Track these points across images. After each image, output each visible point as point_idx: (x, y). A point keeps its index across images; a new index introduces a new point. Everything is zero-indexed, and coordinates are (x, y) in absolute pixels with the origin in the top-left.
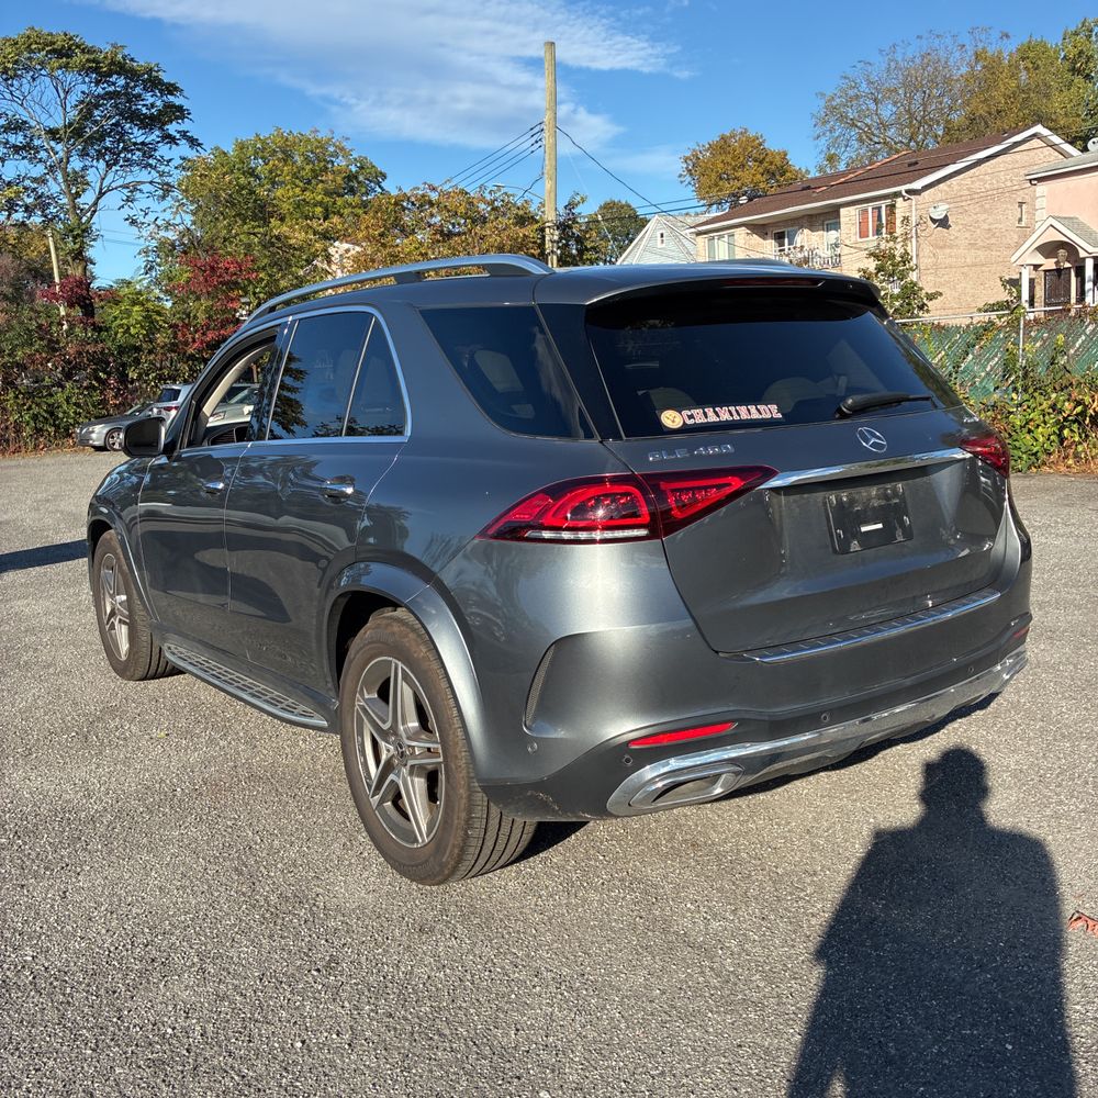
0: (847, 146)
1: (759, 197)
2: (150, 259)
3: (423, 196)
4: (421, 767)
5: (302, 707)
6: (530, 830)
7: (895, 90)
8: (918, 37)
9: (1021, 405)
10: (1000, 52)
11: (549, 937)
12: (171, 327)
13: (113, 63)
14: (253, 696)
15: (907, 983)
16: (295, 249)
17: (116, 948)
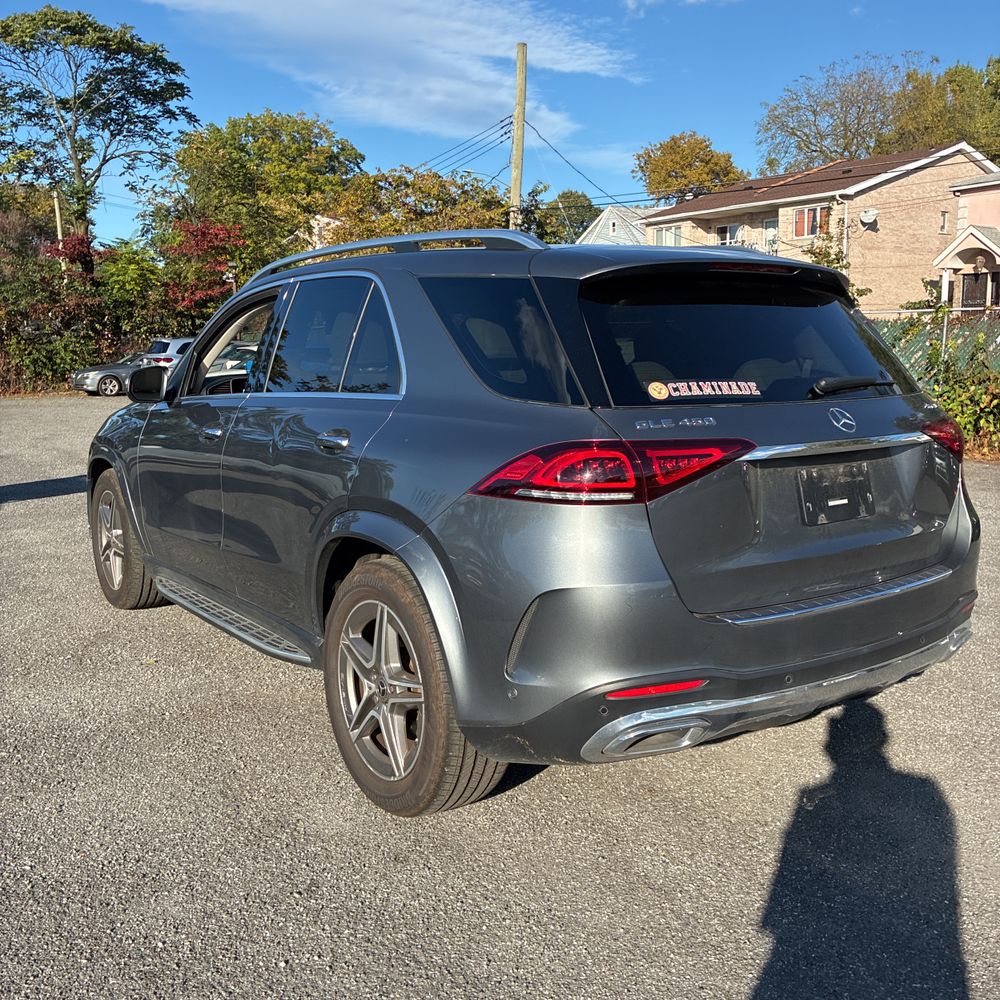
0: (786, 152)
1: (705, 194)
2: (147, 222)
3: (400, 177)
4: (401, 705)
5: (286, 643)
6: (502, 769)
7: (833, 104)
8: (856, 57)
9: (941, 396)
10: (929, 75)
11: (517, 872)
12: (163, 285)
13: (122, 41)
14: (240, 629)
15: (858, 935)
16: (281, 220)
17: (110, 862)
